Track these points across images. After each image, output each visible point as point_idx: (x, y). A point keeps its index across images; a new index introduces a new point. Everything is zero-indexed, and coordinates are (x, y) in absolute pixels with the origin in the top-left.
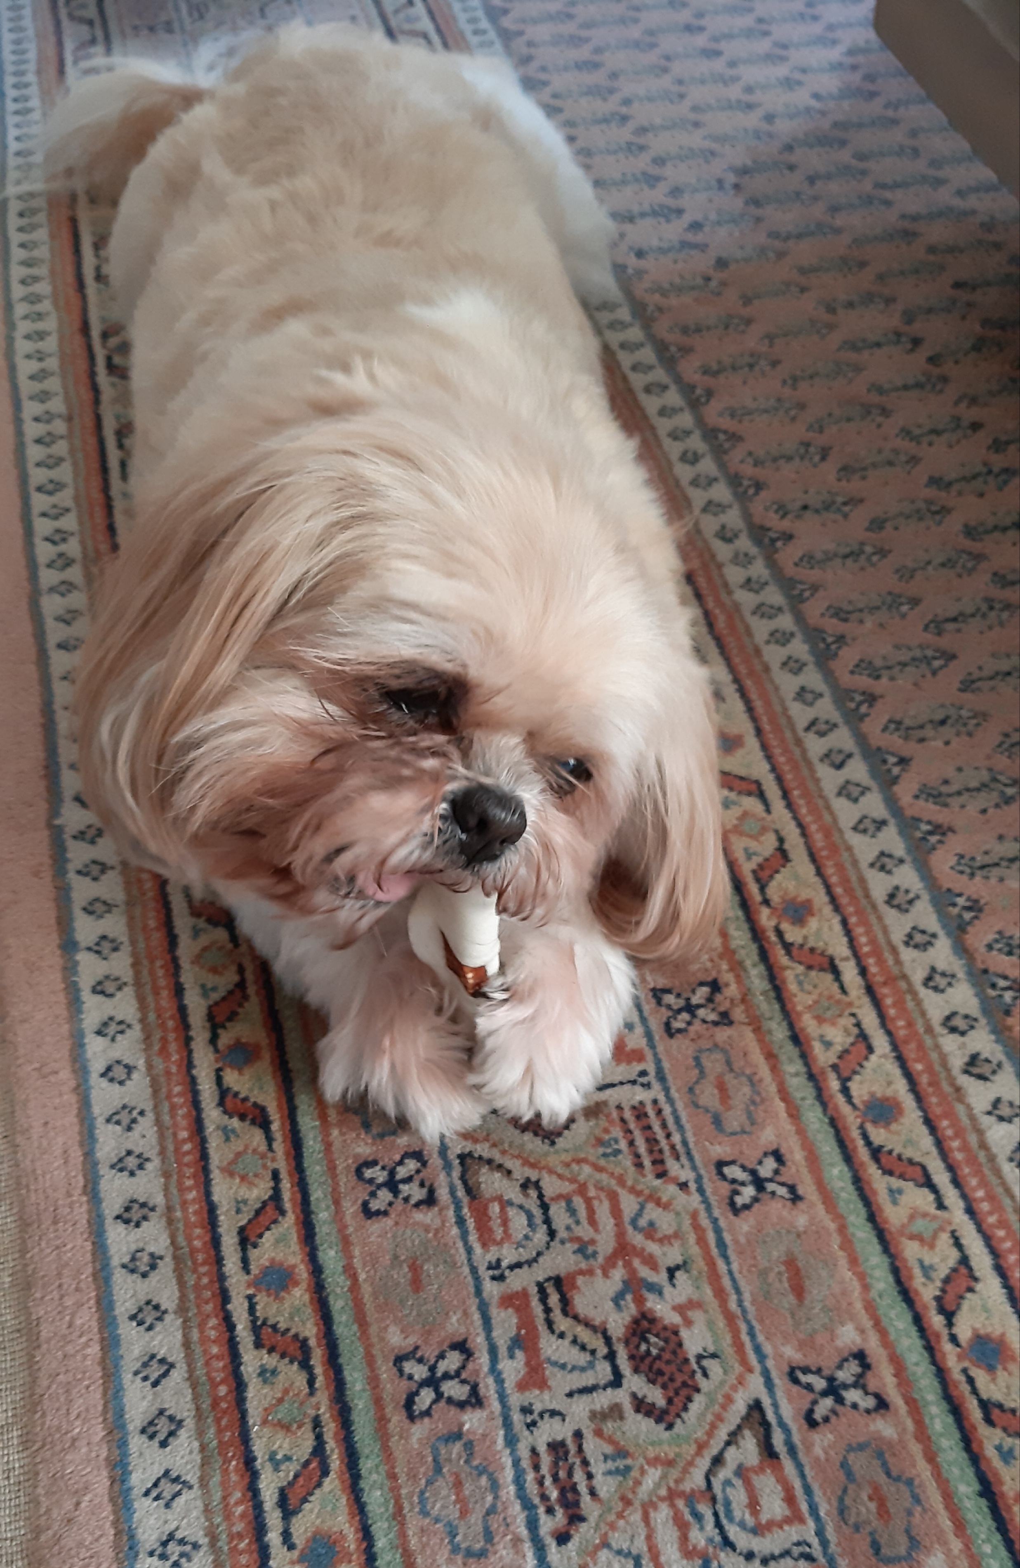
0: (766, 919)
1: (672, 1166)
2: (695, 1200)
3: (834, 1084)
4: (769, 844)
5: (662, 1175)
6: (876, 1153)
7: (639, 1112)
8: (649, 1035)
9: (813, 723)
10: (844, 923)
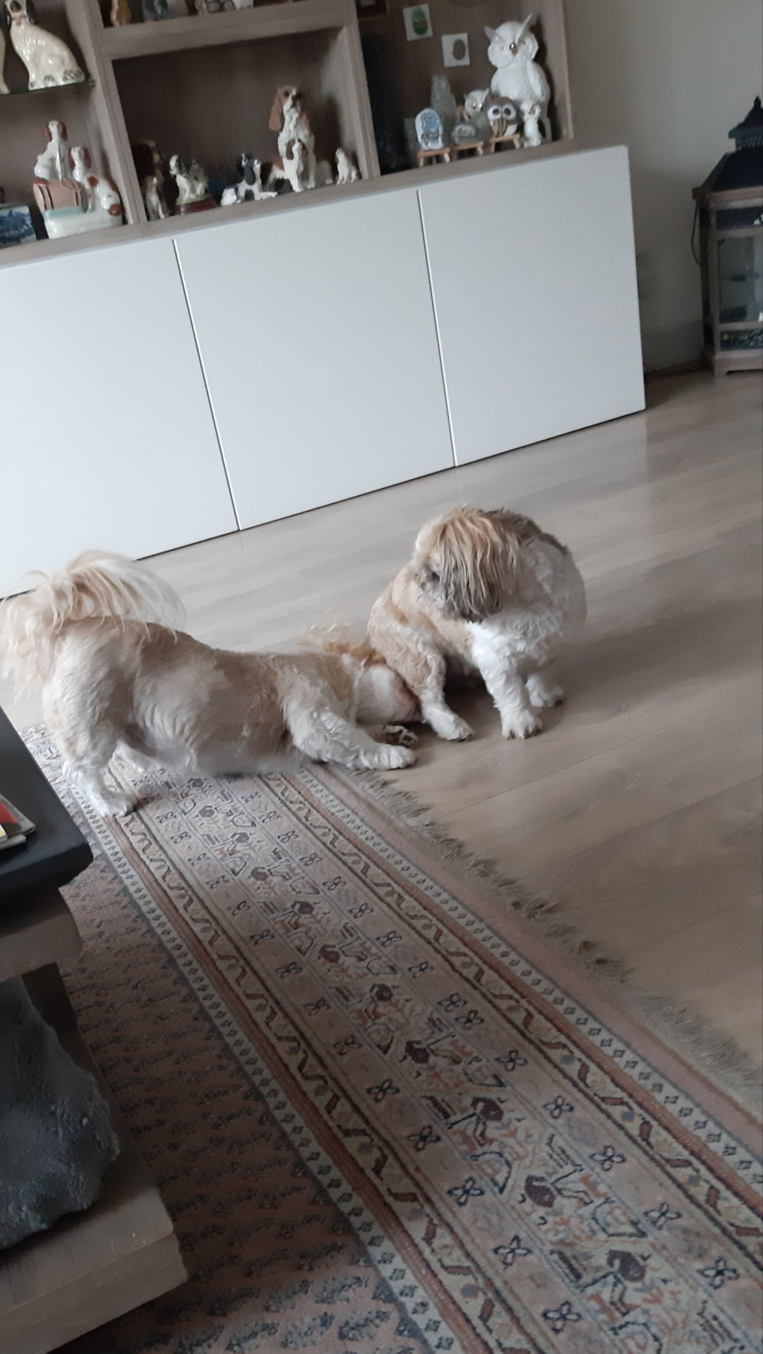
0: (242, 963)
1: (262, 905)
2: (255, 901)
3: (219, 932)
4: (242, 983)
5: (264, 903)
6: (207, 921)
7: (273, 912)
8: (274, 928)
9: (230, 1024)
10: (217, 968)
